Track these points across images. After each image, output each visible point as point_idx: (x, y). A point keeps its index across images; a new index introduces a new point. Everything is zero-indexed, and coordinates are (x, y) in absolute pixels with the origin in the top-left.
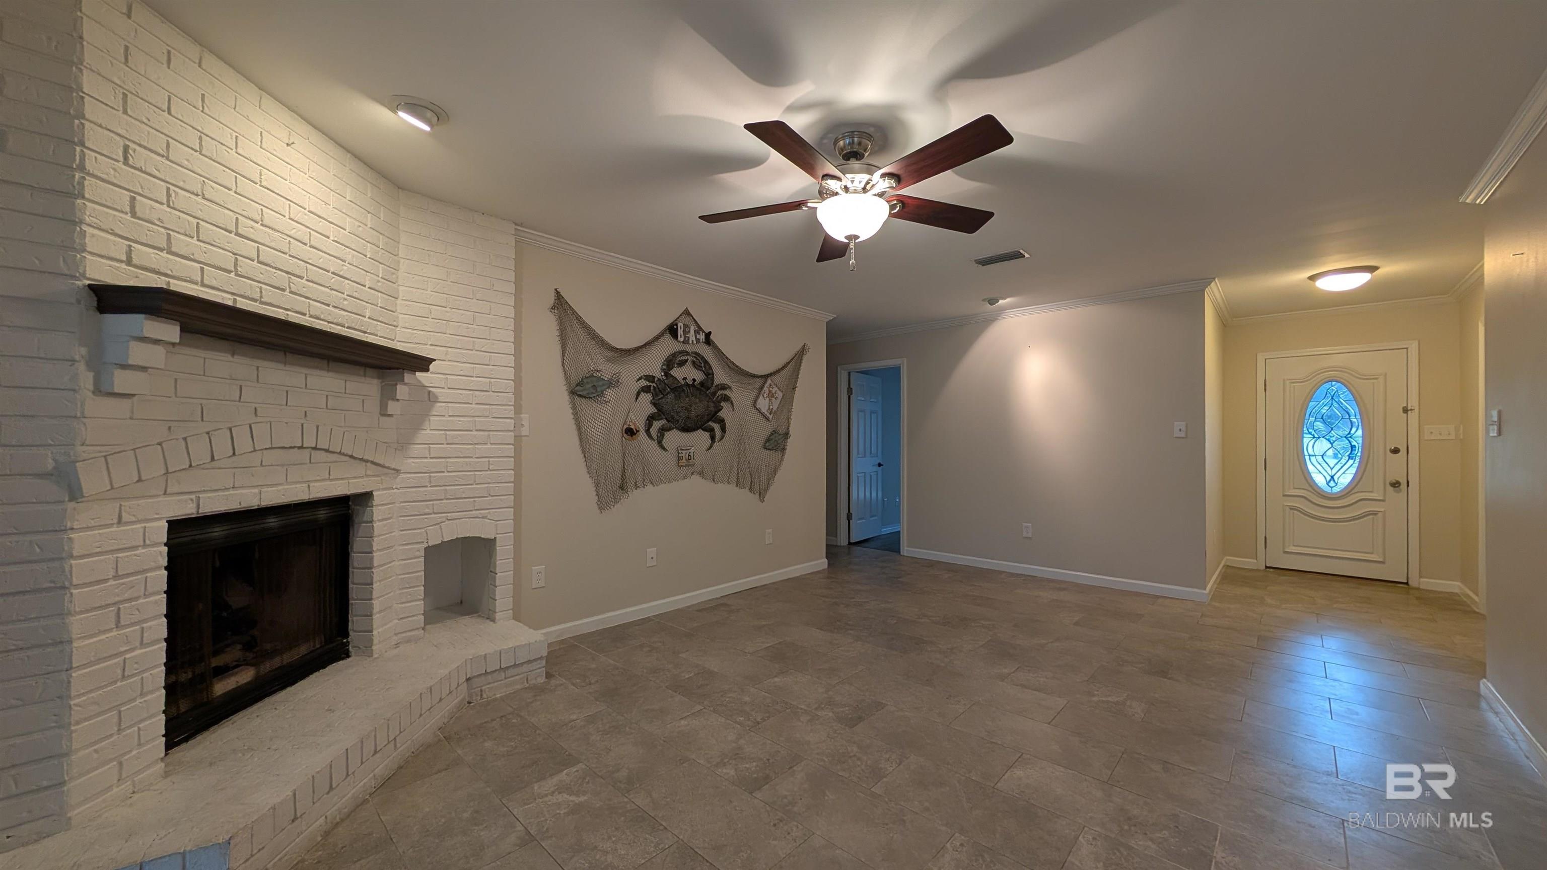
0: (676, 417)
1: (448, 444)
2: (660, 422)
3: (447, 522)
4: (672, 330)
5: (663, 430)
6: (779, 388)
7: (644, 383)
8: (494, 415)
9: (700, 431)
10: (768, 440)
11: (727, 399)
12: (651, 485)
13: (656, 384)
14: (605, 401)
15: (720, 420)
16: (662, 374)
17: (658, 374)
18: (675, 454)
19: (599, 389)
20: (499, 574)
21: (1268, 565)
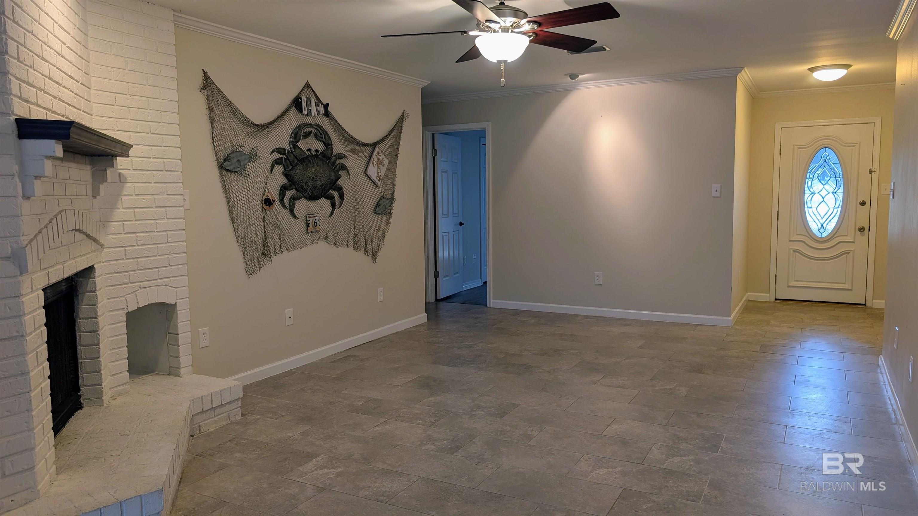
0: (305, 187)
1: (136, 220)
2: (291, 191)
3: (140, 290)
4: (297, 103)
5: (294, 199)
6: (385, 156)
7: (276, 156)
8: (169, 192)
9: (323, 200)
10: (377, 205)
11: (343, 167)
12: (286, 251)
13: (286, 156)
14: (247, 174)
15: (339, 188)
16: (291, 146)
17: (287, 146)
18: (305, 221)
19: (242, 164)
20: (180, 335)
21: (776, 298)
